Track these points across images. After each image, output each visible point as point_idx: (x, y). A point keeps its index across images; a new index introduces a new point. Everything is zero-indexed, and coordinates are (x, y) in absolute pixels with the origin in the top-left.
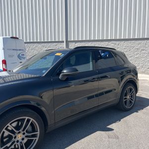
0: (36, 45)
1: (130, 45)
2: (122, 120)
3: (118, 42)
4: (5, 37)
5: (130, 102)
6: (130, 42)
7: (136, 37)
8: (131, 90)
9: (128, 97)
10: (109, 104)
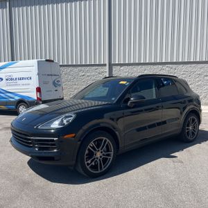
0: (70, 68)
1: (190, 69)
2: (185, 150)
3: (174, 66)
4: (39, 60)
5: (193, 133)
6: (189, 65)
7: (198, 60)
8: (193, 120)
9: (190, 128)
10: (169, 135)
